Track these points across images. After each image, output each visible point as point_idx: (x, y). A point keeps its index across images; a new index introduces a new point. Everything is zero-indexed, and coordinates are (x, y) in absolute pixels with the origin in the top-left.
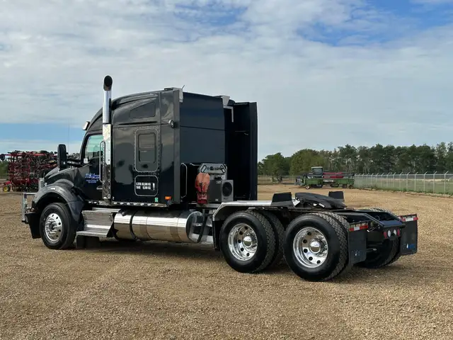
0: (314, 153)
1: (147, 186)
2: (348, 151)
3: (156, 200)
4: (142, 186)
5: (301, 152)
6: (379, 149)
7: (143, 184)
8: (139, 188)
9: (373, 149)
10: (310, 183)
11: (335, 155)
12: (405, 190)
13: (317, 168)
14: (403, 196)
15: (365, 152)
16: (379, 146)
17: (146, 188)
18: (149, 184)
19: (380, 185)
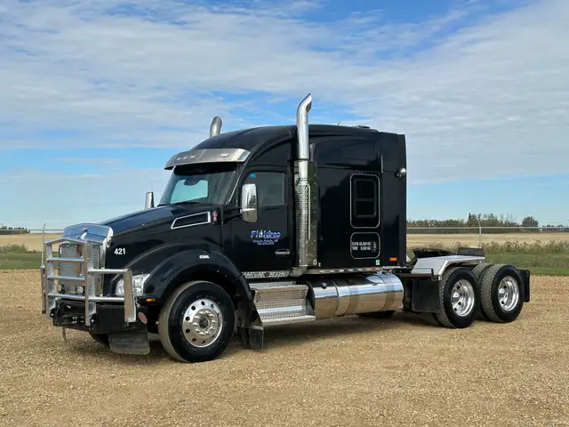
1: (366, 246)
3: (378, 263)
4: (359, 247)
7: (361, 244)
8: (356, 248)
17: (365, 248)
18: (369, 243)
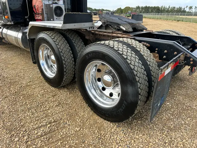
0: (130, 8)
2: (138, 8)
5: (126, 7)
6: (146, 7)
9: (144, 7)
10: (127, 15)
11: (135, 8)
12: (153, 18)
13: (130, 11)
14: (153, 20)
15: (142, 8)
16: (146, 6)
19: (146, 17)
